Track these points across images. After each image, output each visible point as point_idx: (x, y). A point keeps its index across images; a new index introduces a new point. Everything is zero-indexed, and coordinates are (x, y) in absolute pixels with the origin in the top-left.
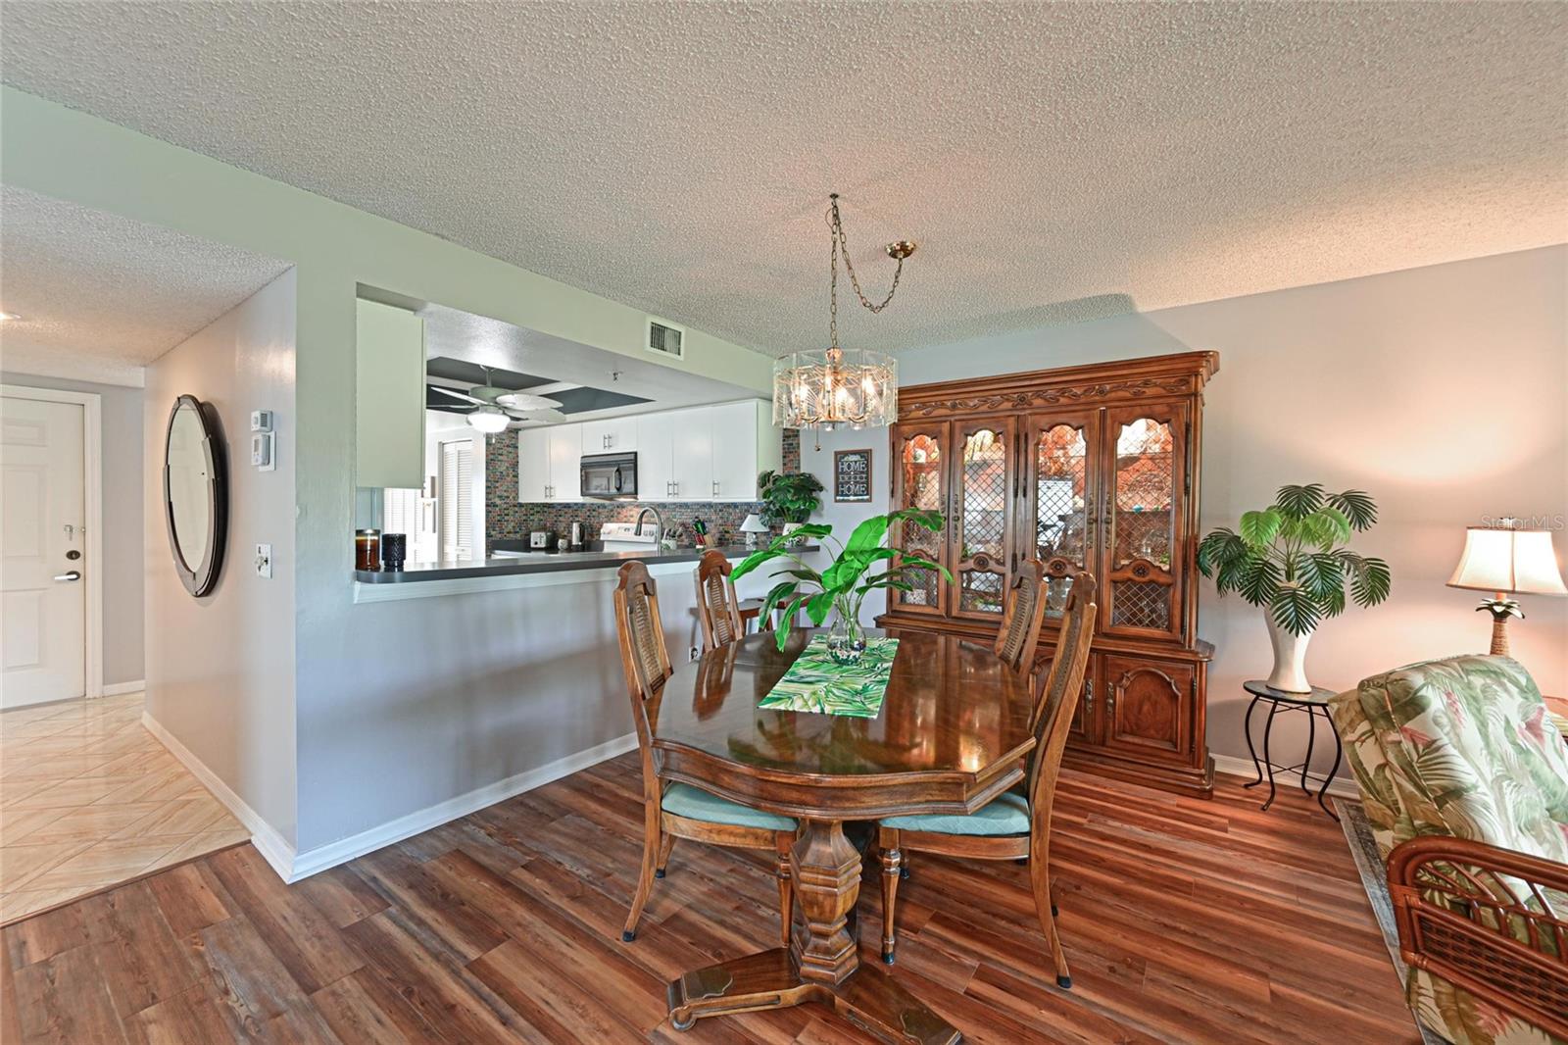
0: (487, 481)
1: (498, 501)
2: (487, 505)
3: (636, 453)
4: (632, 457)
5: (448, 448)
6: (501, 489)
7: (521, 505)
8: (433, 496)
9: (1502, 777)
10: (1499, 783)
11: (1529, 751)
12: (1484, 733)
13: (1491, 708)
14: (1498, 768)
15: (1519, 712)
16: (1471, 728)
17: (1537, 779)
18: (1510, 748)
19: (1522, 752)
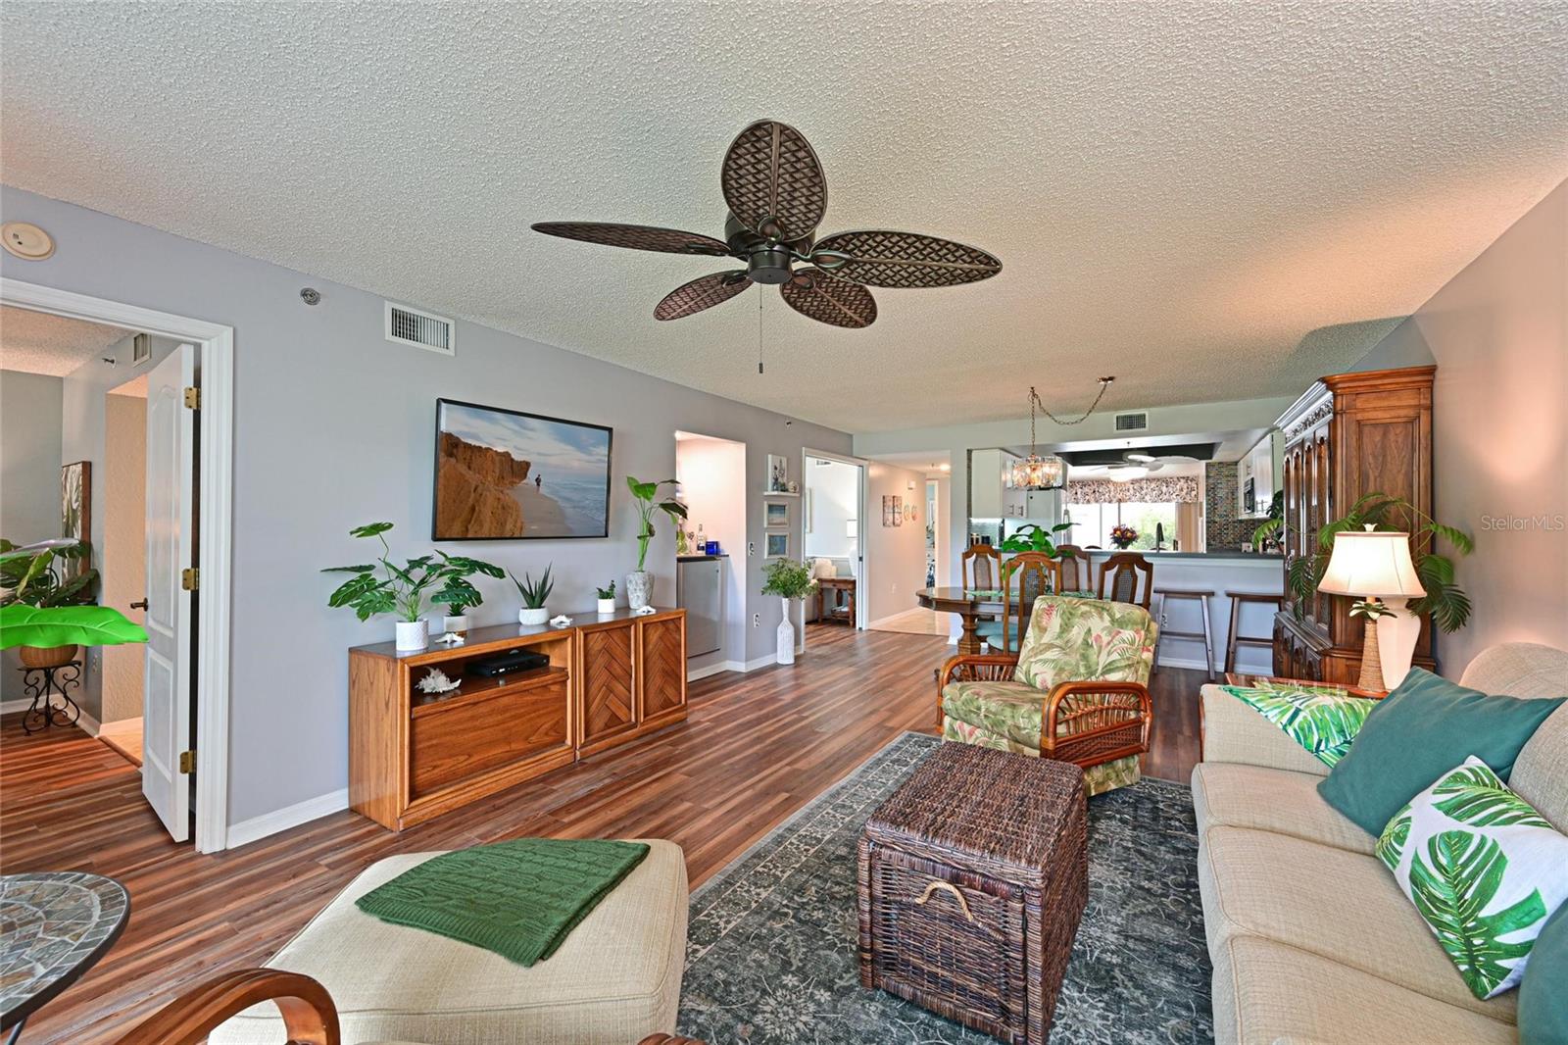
3: (1253, 479)
4: (1252, 482)
6: (1221, 509)
9: (1057, 647)
10: (1050, 646)
11: (1092, 646)
12: (1065, 628)
13: (1081, 621)
14: (1058, 642)
15: (1103, 630)
16: (1055, 623)
17: (1085, 657)
18: (1080, 641)
19: (1087, 644)
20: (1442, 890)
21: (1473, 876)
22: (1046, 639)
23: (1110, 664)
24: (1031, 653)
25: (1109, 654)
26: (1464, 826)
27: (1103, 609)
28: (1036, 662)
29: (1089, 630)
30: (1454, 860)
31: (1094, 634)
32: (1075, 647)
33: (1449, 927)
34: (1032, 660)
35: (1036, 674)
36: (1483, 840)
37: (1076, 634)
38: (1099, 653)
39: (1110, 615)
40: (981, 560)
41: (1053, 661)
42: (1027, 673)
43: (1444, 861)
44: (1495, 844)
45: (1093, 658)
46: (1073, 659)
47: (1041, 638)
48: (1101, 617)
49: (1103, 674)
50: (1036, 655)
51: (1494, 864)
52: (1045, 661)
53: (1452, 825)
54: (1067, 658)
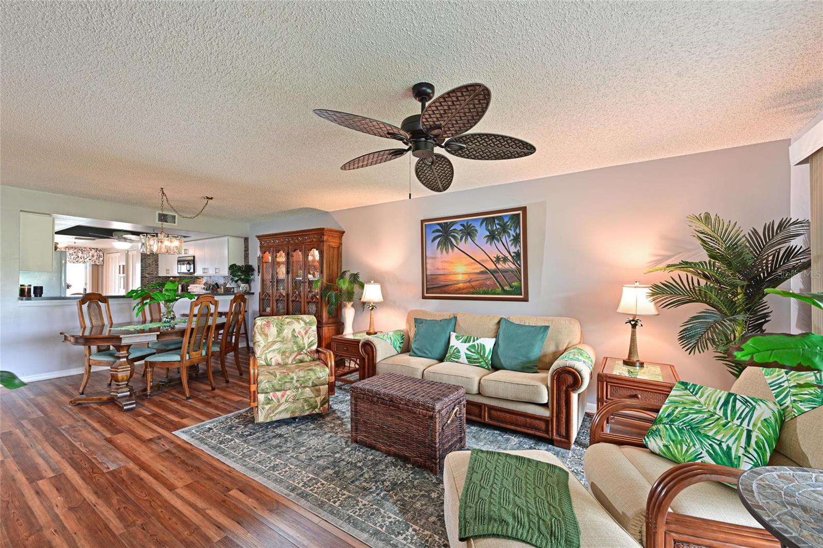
0: (142, 267)
1: (147, 276)
2: (141, 277)
3: (194, 257)
4: (192, 258)
5: (130, 253)
6: (149, 270)
7: (160, 277)
8: (123, 273)
9: (278, 342)
10: (274, 343)
11: (298, 337)
12: (280, 331)
13: (288, 326)
14: (278, 339)
15: (301, 328)
16: (273, 330)
17: (295, 343)
18: (290, 336)
19: (294, 337)
20: (476, 356)
21: (481, 351)
22: (270, 339)
23: (311, 342)
24: (264, 349)
25: (309, 338)
26: (471, 343)
27: (298, 319)
28: (269, 352)
29: (294, 330)
30: (475, 349)
31: (297, 331)
32: (289, 339)
33: (481, 362)
34: (267, 352)
35: (271, 359)
36: (478, 344)
37: (287, 332)
38: (303, 339)
39: (303, 321)
40: (94, 305)
41: (278, 349)
42: (266, 359)
43: (473, 351)
44: (481, 344)
45: (301, 342)
46: (290, 345)
47: (267, 339)
48: (299, 323)
49: (309, 347)
50: (267, 349)
51: (483, 347)
52: (274, 351)
53: (468, 345)
54: (286, 346)
